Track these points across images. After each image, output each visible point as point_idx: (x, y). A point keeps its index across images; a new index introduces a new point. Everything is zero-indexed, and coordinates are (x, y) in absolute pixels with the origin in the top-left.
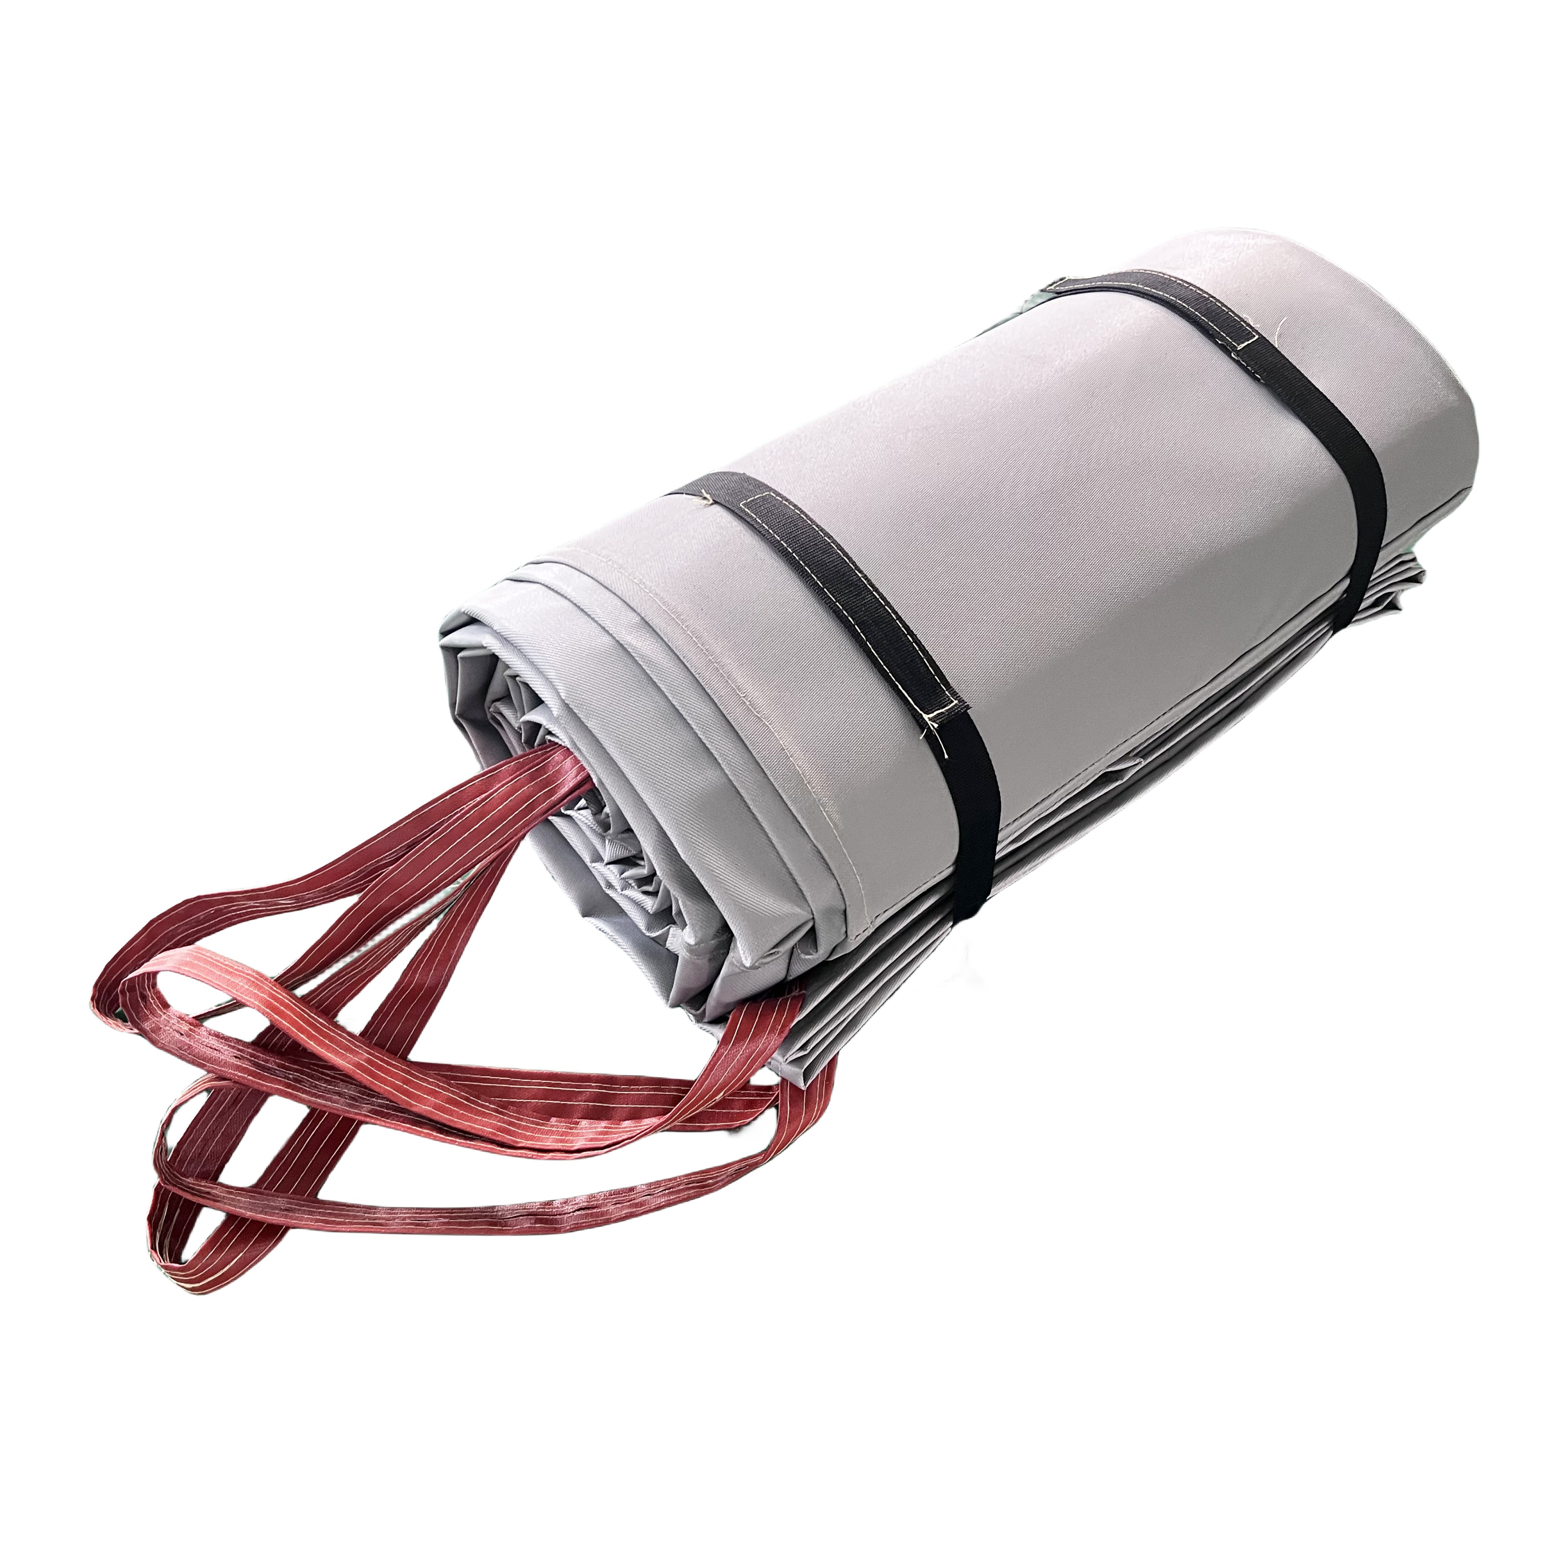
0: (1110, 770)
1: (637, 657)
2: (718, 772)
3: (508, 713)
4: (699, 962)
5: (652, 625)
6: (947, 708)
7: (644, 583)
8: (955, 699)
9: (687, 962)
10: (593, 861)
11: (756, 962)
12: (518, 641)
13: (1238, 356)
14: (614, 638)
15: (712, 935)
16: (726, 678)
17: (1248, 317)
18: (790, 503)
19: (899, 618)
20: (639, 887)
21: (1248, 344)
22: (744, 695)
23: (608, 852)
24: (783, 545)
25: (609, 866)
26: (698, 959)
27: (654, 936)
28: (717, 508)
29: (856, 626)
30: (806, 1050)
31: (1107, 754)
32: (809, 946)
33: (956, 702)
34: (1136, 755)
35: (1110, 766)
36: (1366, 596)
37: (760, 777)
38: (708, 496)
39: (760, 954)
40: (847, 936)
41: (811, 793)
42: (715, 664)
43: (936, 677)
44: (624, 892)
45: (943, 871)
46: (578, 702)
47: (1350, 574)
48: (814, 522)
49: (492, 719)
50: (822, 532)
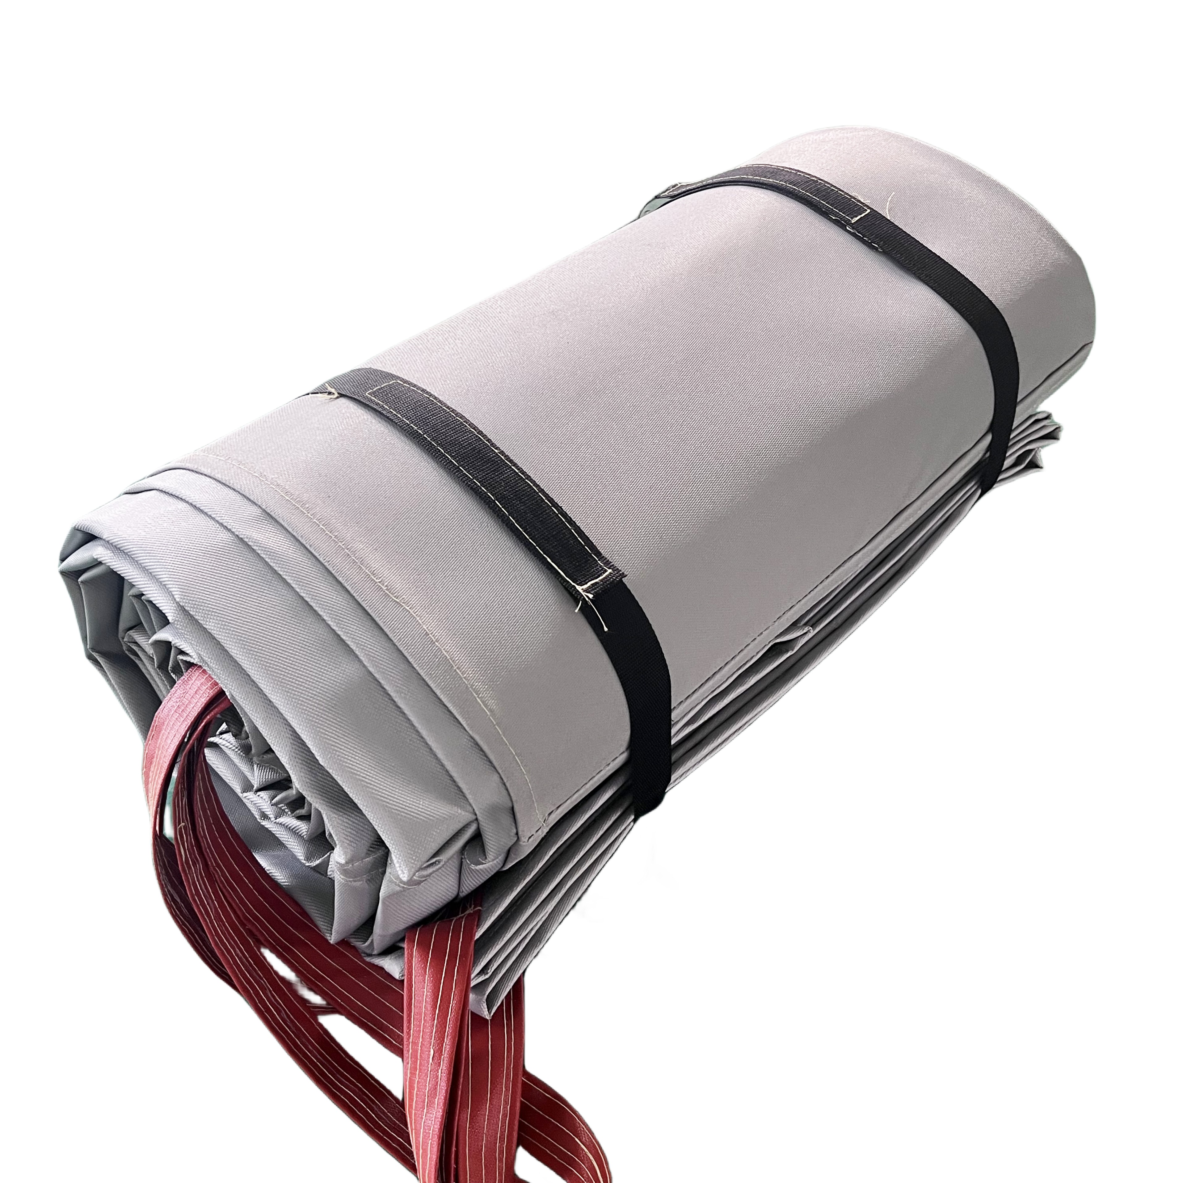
0: (778, 640)
1: (259, 550)
2: (357, 665)
3: (140, 639)
4: (358, 884)
5: (274, 516)
6: (601, 578)
7: (265, 476)
8: (609, 568)
9: (344, 885)
10: (244, 791)
11: (414, 875)
12: (127, 546)
13: (853, 228)
14: (233, 533)
15: (365, 851)
16: (358, 564)
17: (857, 195)
18: (419, 388)
19: (542, 491)
20: (292, 813)
21: (861, 217)
22: (380, 580)
23: (257, 777)
24: (413, 428)
25: (259, 793)
26: (355, 881)
27: (314, 865)
28: (343, 400)
29: (496, 502)
30: (487, 973)
31: (775, 622)
32: (478, 853)
33: (610, 571)
34: (806, 624)
35: (778, 637)
36: (1007, 455)
37: (403, 666)
38: (333, 390)
39: (419, 864)
40: (518, 838)
41: (461, 678)
42: (346, 550)
43: (586, 547)
44: (277, 820)
45: (617, 758)
46: (194, 602)
47: (991, 429)
48: (444, 403)
49: (128, 650)
50: (454, 413)
